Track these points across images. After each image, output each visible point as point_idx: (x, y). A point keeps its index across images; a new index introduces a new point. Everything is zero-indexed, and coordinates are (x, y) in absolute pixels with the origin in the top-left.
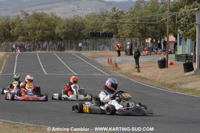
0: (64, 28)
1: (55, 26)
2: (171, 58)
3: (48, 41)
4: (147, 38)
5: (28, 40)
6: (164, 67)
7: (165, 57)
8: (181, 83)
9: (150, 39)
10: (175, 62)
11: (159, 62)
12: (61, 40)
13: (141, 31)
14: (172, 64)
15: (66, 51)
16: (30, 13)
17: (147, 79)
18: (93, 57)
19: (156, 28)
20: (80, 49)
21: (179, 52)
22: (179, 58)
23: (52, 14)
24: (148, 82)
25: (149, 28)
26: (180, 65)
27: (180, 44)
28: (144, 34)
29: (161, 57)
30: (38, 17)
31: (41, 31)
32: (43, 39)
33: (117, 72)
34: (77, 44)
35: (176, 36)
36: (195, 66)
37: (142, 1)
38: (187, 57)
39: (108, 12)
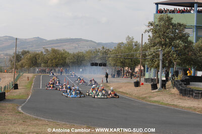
0: (71, 59)
1: (65, 58)
3: (60, 67)
5: (48, 66)
6: (138, 86)
8: (150, 97)
9: (127, 68)
10: (145, 83)
11: (135, 83)
12: (69, 67)
13: (122, 62)
14: (142, 84)
16: (49, 49)
17: (127, 94)
19: (132, 61)
20: (82, 73)
21: (147, 76)
22: (146, 80)
23: (64, 50)
24: (128, 95)
25: (127, 61)
26: (149, 85)
27: (147, 71)
28: (123, 64)
29: (135, 80)
30: (54, 51)
32: (57, 66)
35: (144, 67)
36: (159, 86)
37: (122, 43)
38: (152, 80)
39: (99, 49)
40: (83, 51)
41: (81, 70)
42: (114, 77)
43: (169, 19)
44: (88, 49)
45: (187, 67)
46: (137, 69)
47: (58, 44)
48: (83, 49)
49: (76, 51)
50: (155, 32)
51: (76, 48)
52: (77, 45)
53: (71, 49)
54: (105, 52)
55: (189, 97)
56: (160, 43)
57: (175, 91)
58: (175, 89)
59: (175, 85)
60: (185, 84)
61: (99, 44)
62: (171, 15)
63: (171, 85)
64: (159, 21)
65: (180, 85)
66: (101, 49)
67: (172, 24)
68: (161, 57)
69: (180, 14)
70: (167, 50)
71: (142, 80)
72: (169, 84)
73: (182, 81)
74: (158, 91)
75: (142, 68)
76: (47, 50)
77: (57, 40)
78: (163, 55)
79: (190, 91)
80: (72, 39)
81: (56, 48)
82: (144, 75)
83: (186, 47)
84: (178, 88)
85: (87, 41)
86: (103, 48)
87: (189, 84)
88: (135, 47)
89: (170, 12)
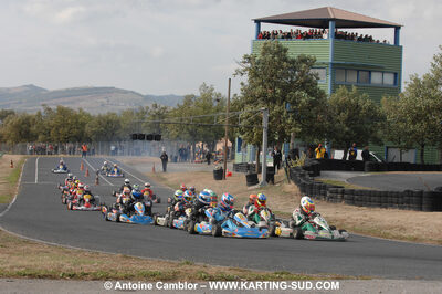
1: (83, 124)
2: (230, 167)
3: (74, 142)
4: (197, 141)
6: (221, 179)
7: (222, 165)
8: (244, 200)
9: (201, 143)
10: (234, 173)
11: (215, 172)
12: (90, 141)
13: (191, 133)
14: (230, 175)
15: (96, 156)
16: (54, 107)
18: (131, 164)
21: (239, 159)
22: (238, 167)
23: (80, 110)
25: (200, 130)
26: (242, 176)
27: (239, 151)
28: (194, 137)
29: (216, 166)
30: (62, 111)
31: (66, 130)
32: (67, 140)
33: (163, 183)
34: (109, 147)
35: (233, 141)
36: (261, 178)
37: (193, 96)
38: (248, 166)
39: (148, 108)
40: (117, 112)
41: (113, 148)
42: (176, 161)
43: (282, 51)
44: (126, 107)
45: (316, 142)
46: (219, 146)
47: (71, 99)
48: (117, 108)
49: (104, 112)
50: (254, 74)
51: (103, 105)
52: (105, 101)
53: (94, 109)
54: (158, 114)
55: (318, 199)
56: (264, 96)
57: (292, 187)
58: (293, 184)
59: (291, 176)
60: (311, 175)
61: (147, 98)
62: (284, 43)
63: (285, 177)
64: (263, 54)
65: (302, 175)
66: (151, 108)
67: (286, 60)
68: (265, 123)
69: (301, 41)
70: (277, 108)
71: (230, 166)
72: (280, 173)
73: (305, 168)
74: (261, 188)
75: (230, 144)
76: (49, 109)
77: (68, 90)
78: (270, 119)
79: (320, 188)
80: (96, 89)
81: (66, 106)
82: (233, 158)
83: (312, 104)
84: (297, 182)
85: (126, 92)
86: (156, 106)
87: (319, 174)
88: (216, 104)
89: (283, 38)
